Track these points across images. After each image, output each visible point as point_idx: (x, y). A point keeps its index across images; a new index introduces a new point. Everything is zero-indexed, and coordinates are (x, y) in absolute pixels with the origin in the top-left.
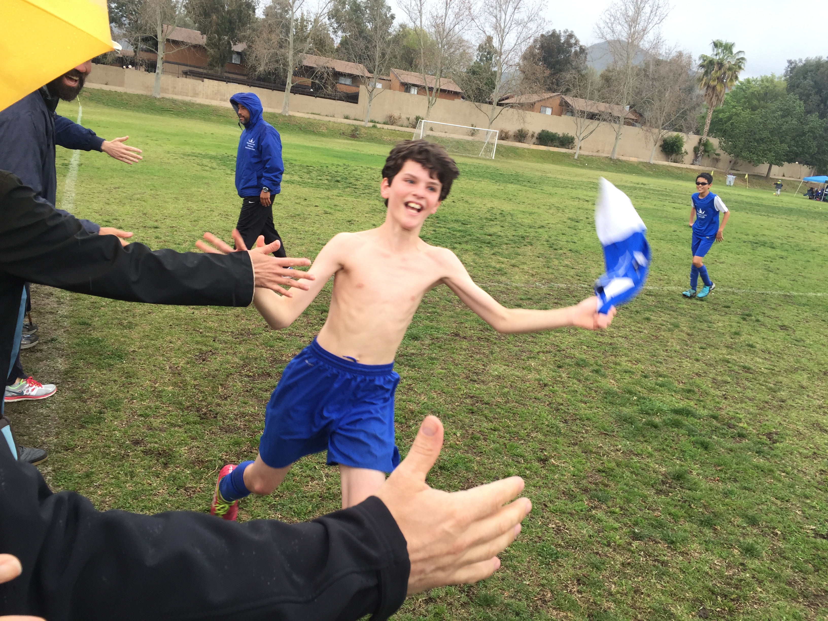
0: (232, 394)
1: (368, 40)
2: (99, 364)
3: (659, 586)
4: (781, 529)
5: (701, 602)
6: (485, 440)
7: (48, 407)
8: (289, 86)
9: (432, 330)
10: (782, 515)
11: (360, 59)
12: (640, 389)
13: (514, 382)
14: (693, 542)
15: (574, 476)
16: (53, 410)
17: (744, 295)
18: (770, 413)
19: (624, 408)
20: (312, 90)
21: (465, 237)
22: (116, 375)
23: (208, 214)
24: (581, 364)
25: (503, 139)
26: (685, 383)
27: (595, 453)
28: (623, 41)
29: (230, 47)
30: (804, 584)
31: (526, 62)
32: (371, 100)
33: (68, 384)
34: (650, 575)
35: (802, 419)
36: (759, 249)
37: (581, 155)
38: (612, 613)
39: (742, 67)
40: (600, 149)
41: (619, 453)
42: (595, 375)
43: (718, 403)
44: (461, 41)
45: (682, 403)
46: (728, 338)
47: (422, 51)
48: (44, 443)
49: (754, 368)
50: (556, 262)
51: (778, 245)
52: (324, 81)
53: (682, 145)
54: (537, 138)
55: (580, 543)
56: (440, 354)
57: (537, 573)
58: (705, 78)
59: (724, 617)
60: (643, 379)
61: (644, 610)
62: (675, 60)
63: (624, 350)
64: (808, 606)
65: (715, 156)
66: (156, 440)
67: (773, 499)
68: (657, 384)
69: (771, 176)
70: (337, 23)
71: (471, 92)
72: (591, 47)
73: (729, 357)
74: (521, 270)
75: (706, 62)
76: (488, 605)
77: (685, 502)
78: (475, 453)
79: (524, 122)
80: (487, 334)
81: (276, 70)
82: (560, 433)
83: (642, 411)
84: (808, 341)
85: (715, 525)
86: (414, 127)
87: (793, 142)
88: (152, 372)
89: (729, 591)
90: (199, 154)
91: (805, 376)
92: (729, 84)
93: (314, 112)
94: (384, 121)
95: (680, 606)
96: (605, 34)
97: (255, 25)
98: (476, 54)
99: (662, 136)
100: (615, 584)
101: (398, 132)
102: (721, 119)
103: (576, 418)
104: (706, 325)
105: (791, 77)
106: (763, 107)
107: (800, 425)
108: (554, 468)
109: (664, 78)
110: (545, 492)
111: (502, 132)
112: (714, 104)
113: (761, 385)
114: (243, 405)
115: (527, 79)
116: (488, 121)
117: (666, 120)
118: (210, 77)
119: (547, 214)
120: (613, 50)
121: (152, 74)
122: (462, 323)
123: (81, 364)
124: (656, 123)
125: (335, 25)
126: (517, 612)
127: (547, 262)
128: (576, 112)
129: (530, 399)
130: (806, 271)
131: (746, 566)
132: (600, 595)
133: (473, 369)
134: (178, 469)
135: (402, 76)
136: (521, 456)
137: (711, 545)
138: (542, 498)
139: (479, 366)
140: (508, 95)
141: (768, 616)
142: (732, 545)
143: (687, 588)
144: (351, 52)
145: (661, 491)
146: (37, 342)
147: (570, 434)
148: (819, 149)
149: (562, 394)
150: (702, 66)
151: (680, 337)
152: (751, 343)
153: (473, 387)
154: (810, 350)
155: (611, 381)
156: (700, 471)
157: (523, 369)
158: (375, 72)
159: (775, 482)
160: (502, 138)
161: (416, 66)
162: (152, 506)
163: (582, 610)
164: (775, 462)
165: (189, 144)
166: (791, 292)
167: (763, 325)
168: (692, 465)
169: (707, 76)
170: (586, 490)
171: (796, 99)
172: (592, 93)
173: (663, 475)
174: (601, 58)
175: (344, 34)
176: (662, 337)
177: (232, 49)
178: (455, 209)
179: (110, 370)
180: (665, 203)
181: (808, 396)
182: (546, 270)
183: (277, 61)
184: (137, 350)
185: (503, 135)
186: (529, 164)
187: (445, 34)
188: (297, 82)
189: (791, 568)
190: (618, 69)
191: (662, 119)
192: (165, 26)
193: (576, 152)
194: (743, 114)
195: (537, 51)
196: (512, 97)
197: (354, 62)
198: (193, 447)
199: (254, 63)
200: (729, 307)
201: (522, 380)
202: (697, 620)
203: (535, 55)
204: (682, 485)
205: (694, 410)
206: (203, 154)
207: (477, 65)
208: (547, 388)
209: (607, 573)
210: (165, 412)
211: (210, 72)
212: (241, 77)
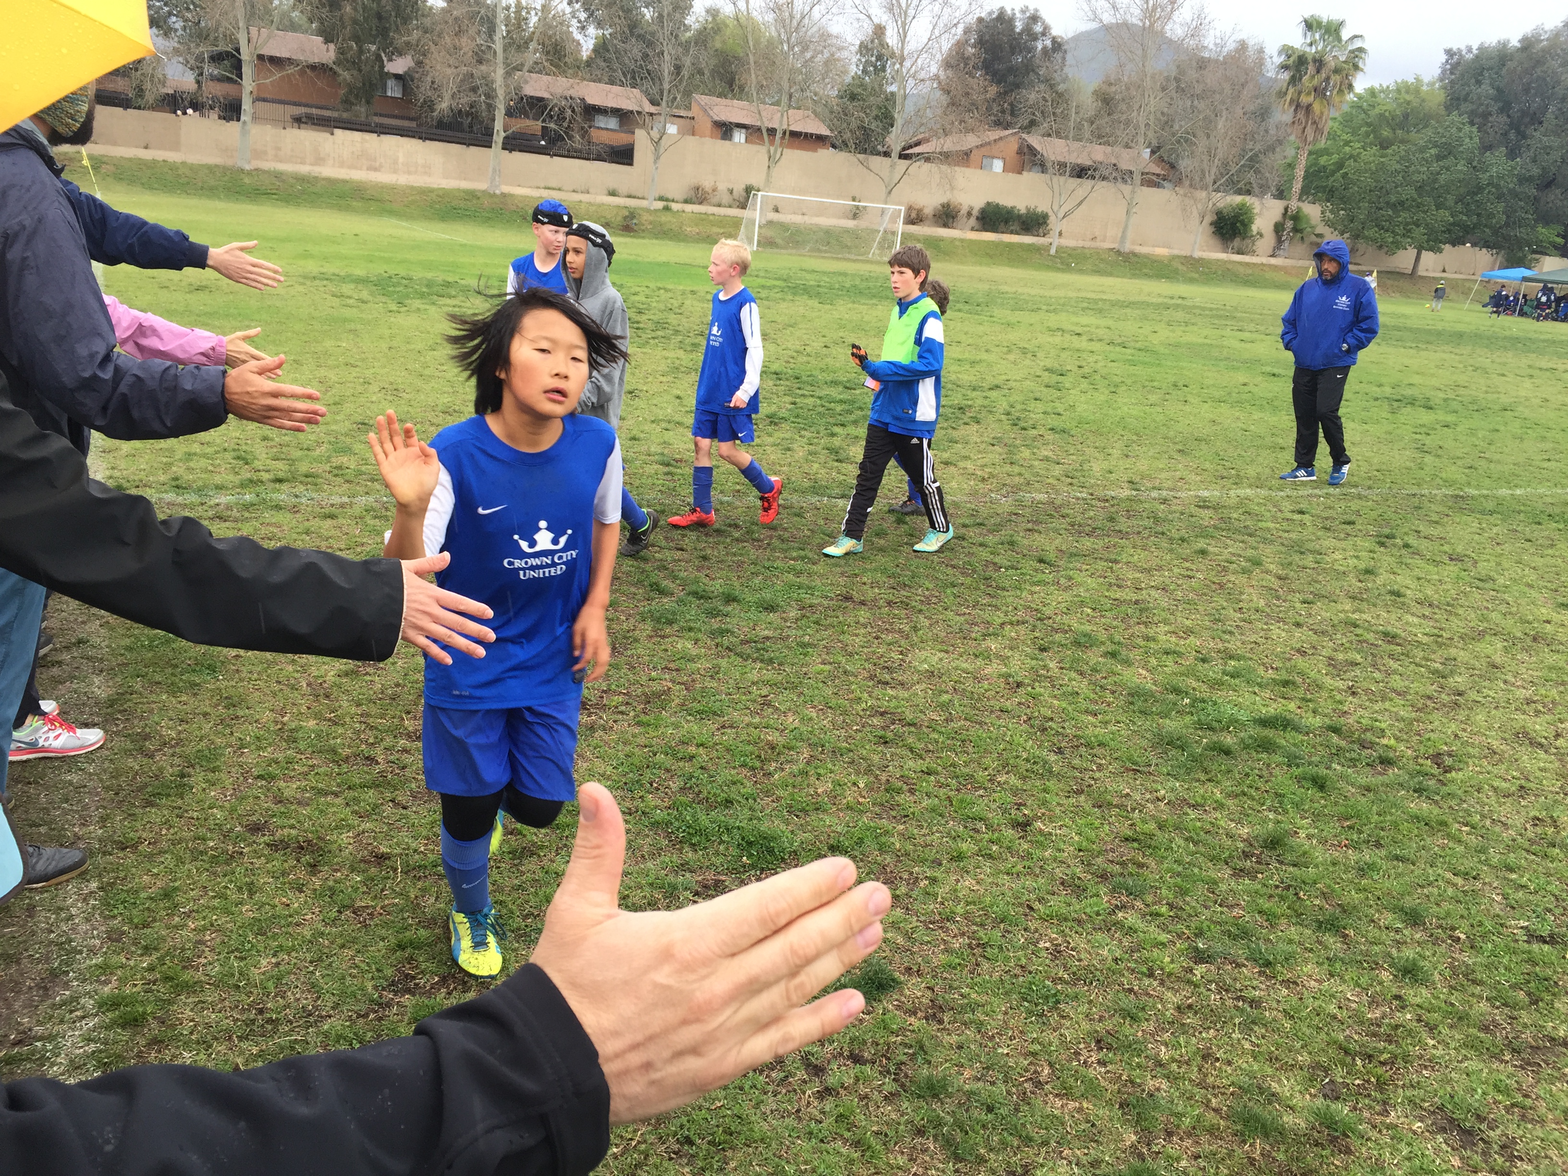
1: (648, 41)
2: (172, 684)
3: (1247, 1045)
4: (1466, 929)
5: (1326, 1070)
6: (912, 792)
7: (80, 770)
8: (499, 137)
9: (800, 591)
10: (1467, 903)
11: (634, 78)
12: (1194, 684)
13: (960, 682)
14: (1306, 961)
15: (1080, 850)
16: (90, 774)
17: (1379, 498)
18: (1436, 716)
19: (1168, 721)
20: (543, 143)
22: (207, 702)
23: (360, 389)
24: (1084, 642)
25: (913, 223)
26: (1277, 669)
27: (1116, 806)
28: (1133, 25)
29: (382, 66)
30: (1513, 1029)
31: (950, 73)
32: (657, 158)
33: (117, 725)
34: (1231, 1025)
35: (1496, 726)
36: (1404, 410)
37: (1062, 247)
38: (1163, 1098)
39: (1361, 65)
40: (1097, 234)
41: (1162, 805)
42: (1109, 661)
43: (1340, 702)
44: (825, 36)
45: (1274, 706)
46: (1354, 581)
47: (751, 56)
48: (78, 838)
49: (1403, 634)
50: (1026, 453)
51: (1437, 401)
52: (565, 124)
53: (1251, 221)
54: (977, 218)
55: (1098, 973)
56: (818, 636)
57: (1021, 1032)
58: (1291, 90)
59: (1369, 1095)
60: (1200, 664)
61: (1223, 1090)
62: (1233, 57)
63: (1163, 613)
64: (1521, 1067)
65: (1314, 238)
66: (293, 821)
67: (1449, 875)
68: (1225, 673)
69: (1421, 272)
70: (586, 10)
71: (849, 134)
72: (1073, 38)
73: (1356, 616)
75: (1292, 59)
76: (935, 1096)
77: (1288, 888)
78: (895, 817)
79: (952, 188)
80: (905, 593)
81: (472, 107)
82: (1051, 772)
83: (1200, 725)
84: (1501, 581)
85: (1345, 928)
86: (743, 206)
87: (1459, 207)
88: (274, 694)
89: (1375, 1048)
90: (334, 275)
91: (1499, 645)
92: (1337, 99)
93: (550, 185)
94: (685, 197)
95: (1288, 1079)
96: (1099, 12)
97: (427, 22)
98: (854, 60)
99: (1214, 204)
100: (1166, 1045)
101: (711, 218)
102: (1324, 167)
103: (1079, 743)
104: (1311, 558)
105: (1452, 82)
106: (1402, 142)
107: (1492, 737)
108: (1042, 839)
109: (1214, 92)
110: (1029, 882)
111: (910, 209)
112: (1310, 138)
113: (1417, 665)
115: (953, 105)
116: (884, 191)
117: (1221, 174)
118: (346, 125)
119: (1005, 362)
120: (1116, 43)
121: (234, 123)
122: (856, 575)
123: (138, 685)
124: (1201, 180)
125: (583, 16)
126: (988, 1106)
127: (1010, 452)
128: (1049, 165)
129: (992, 712)
130: (1493, 448)
131: (1405, 1000)
132: (1139, 1066)
133: (881, 662)
134: (339, 874)
135: (716, 109)
136: (981, 819)
137: (1338, 965)
138: (1023, 894)
139: (893, 655)
140: (920, 137)
141: (1449, 1089)
142: (1377, 964)
143: (1298, 1045)
144: (616, 66)
145: (1241, 870)
146: (51, 646)
147: (1069, 774)
148: (1508, 217)
149: (1050, 700)
150: (1284, 67)
151: (1264, 584)
152: (1396, 588)
153: (884, 695)
154: (1506, 596)
155: (1141, 671)
156: (1311, 831)
157: (976, 656)
158: (664, 104)
159: (1451, 845)
160: (910, 221)
161: (742, 88)
162: (294, 946)
163: (1109, 1096)
164: (1450, 807)
165: (312, 256)
166: (1466, 490)
167: (1417, 553)
168: (1298, 820)
169: (1294, 85)
170: (1104, 877)
171: (1463, 124)
172: (1079, 127)
173: (1245, 840)
174: (1092, 59)
175: (600, 32)
176: (1231, 586)
177: (386, 70)
178: (830, 361)
179: (195, 695)
180: (1224, 333)
181: (1505, 682)
182: (1008, 468)
183: (474, 89)
185: (913, 215)
186: (964, 268)
187: (795, 23)
188: (514, 129)
189: (1488, 999)
190: (1126, 79)
191: (1212, 173)
192: (254, 30)
193: (1053, 241)
194: (1366, 156)
195: (971, 50)
196: (927, 140)
197: (622, 85)
198: (363, 832)
199: (430, 94)
200: (1353, 523)
201: (975, 678)
202: (1320, 1102)
203: (968, 58)
204: (1281, 858)
205: (1296, 718)
206: (342, 274)
207: (857, 82)
208: (1022, 691)
209: (1150, 1026)
210: (306, 769)
211: (345, 115)
212: (406, 123)
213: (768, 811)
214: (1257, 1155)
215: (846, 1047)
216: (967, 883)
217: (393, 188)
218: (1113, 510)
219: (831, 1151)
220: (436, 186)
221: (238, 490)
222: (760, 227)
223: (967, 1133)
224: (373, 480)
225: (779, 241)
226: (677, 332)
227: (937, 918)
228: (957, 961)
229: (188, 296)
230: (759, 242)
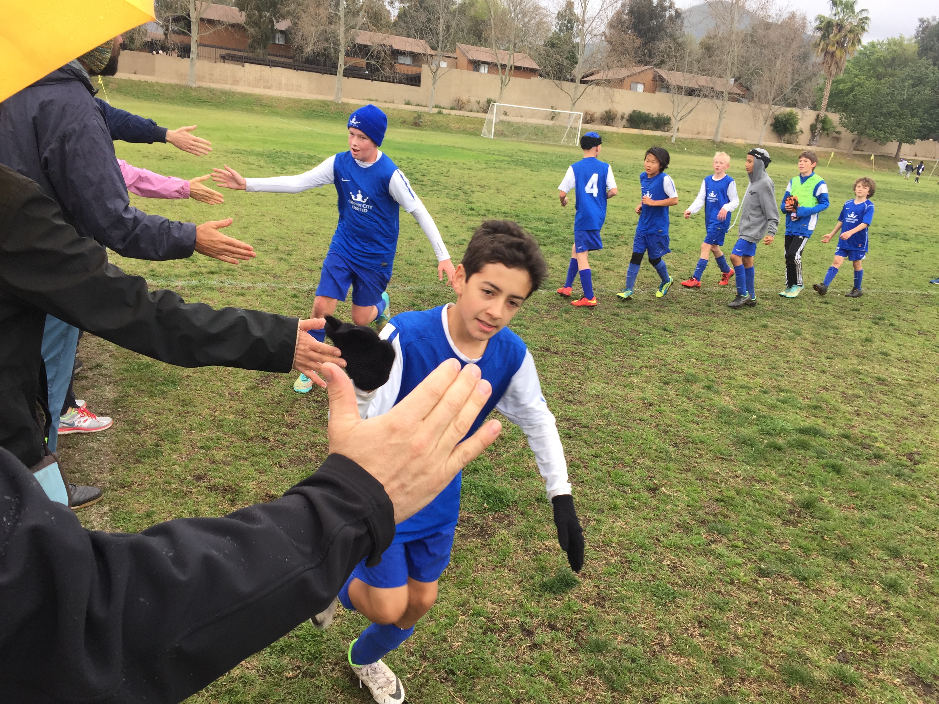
0: (300, 422)
1: (431, 11)
2: (151, 392)
3: (791, 628)
4: (928, 561)
5: (840, 645)
6: (586, 467)
7: (99, 441)
8: (341, 69)
10: (928, 545)
11: (421, 33)
12: (759, 407)
13: (615, 402)
14: (828, 578)
15: (688, 506)
16: (104, 443)
17: (874, 295)
18: (909, 430)
19: (742, 429)
20: (367, 72)
21: (550, 238)
22: (171, 403)
23: (259, 219)
24: (690, 379)
25: (588, 123)
26: (810, 399)
27: (711, 480)
28: (725, 2)
29: (273, 26)
31: (612, 31)
32: (435, 82)
33: (119, 415)
34: (781, 616)
36: (891, 241)
37: (679, 138)
38: (739, 658)
39: (866, 28)
40: (700, 131)
41: (739, 480)
42: (706, 391)
43: (850, 420)
44: (537, 8)
45: (809, 421)
46: (859, 346)
47: (492, 20)
48: (97, 480)
49: (889, 379)
51: (912, 236)
52: (380, 61)
53: (796, 123)
54: (627, 120)
55: (700, 581)
57: (652, 615)
58: (822, 43)
59: (867, 661)
60: (762, 394)
61: (776, 655)
62: (786, 22)
63: (739, 363)
65: (835, 135)
66: (221, 474)
67: (917, 528)
68: (778, 400)
71: (550, 68)
72: (688, 10)
73: (860, 367)
74: (616, 274)
75: (823, 24)
76: (600, 651)
77: (817, 533)
78: (575, 483)
79: (612, 102)
80: (582, 348)
81: (325, 50)
82: (671, 458)
83: (762, 432)
85: (852, 559)
86: (486, 111)
87: (926, 116)
88: (210, 399)
89: (871, 632)
90: (244, 150)
92: (851, 49)
93: (371, 98)
94: (451, 106)
95: (816, 649)
98: (554, 23)
99: (773, 113)
100: (741, 626)
101: (466, 118)
102: (842, 90)
103: (688, 441)
104: (832, 331)
105: (923, 39)
106: (891, 75)
108: (665, 498)
109: (775, 44)
110: (657, 524)
111: (586, 114)
112: (834, 72)
113: (898, 398)
114: (313, 434)
115: (614, 50)
116: (570, 103)
117: (778, 94)
118: (252, 61)
120: (715, 13)
121: (186, 59)
122: (552, 336)
123: (131, 391)
124: (765, 98)
126: (632, 659)
128: (672, 88)
129: (634, 420)
131: (889, 604)
132: (725, 638)
133: (567, 389)
135: (470, 52)
136: (628, 485)
137: (848, 581)
138: (653, 531)
139: (574, 384)
140: (594, 70)
141: (917, 659)
142: (873, 581)
143: (823, 629)
144: (411, 26)
145: (788, 521)
146: (81, 368)
147: (682, 459)
149: (670, 414)
150: (819, 29)
151: (803, 346)
152: (885, 350)
153: (569, 408)
155: (726, 398)
156: (832, 498)
157: (625, 386)
158: (439, 49)
159: (919, 509)
160: (586, 121)
161: (486, 40)
163: (706, 655)
164: (918, 486)
165: (231, 139)
167: (898, 329)
168: (823, 492)
169: (824, 40)
170: (703, 522)
171: (929, 65)
172: (691, 65)
173: (791, 503)
174: (700, 23)
175: (402, 5)
176: (782, 347)
177: (275, 28)
178: (537, 206)
179: (164, 398)
183: (327, 40)
184: (191, 374)
185: (588, 118)
186: (619, 150)
188: (350, 64)
190: (720, 35)
191: (772, 93)
192: (198, 3)
193: (673, 135)
194: (868, 84)
195: (625, 17)
196: (598, 72)
197: (415, 37)
198: (261, 482)
199: (301, 42)
200: (858, 310)
201: (624, 400)
202: (836, 664)
203: (624, 22)
204: (813, 515)
205: (822, 429)
206: (249, 150)
207: (555, 36)
208: (653, 408)
209: (732, 614)
210: (228, 443)
211: (251, 55)
212: (287, 60)
213: (499, 477)
214: (797, 695)
215: (546, 620)
216: (619, 524)
217: (279, 99)
218: (709, 299)
219: (537, 682)
220: (303, 98)
221: (188, 278)
222: (495, 124)
223: (619, 674)
224: (266, 273)
225: (506, 133)
226: (446, 187)
227: (601, 544)
228: (613, 570)
229: (159, 162)
230: (495, 133)
